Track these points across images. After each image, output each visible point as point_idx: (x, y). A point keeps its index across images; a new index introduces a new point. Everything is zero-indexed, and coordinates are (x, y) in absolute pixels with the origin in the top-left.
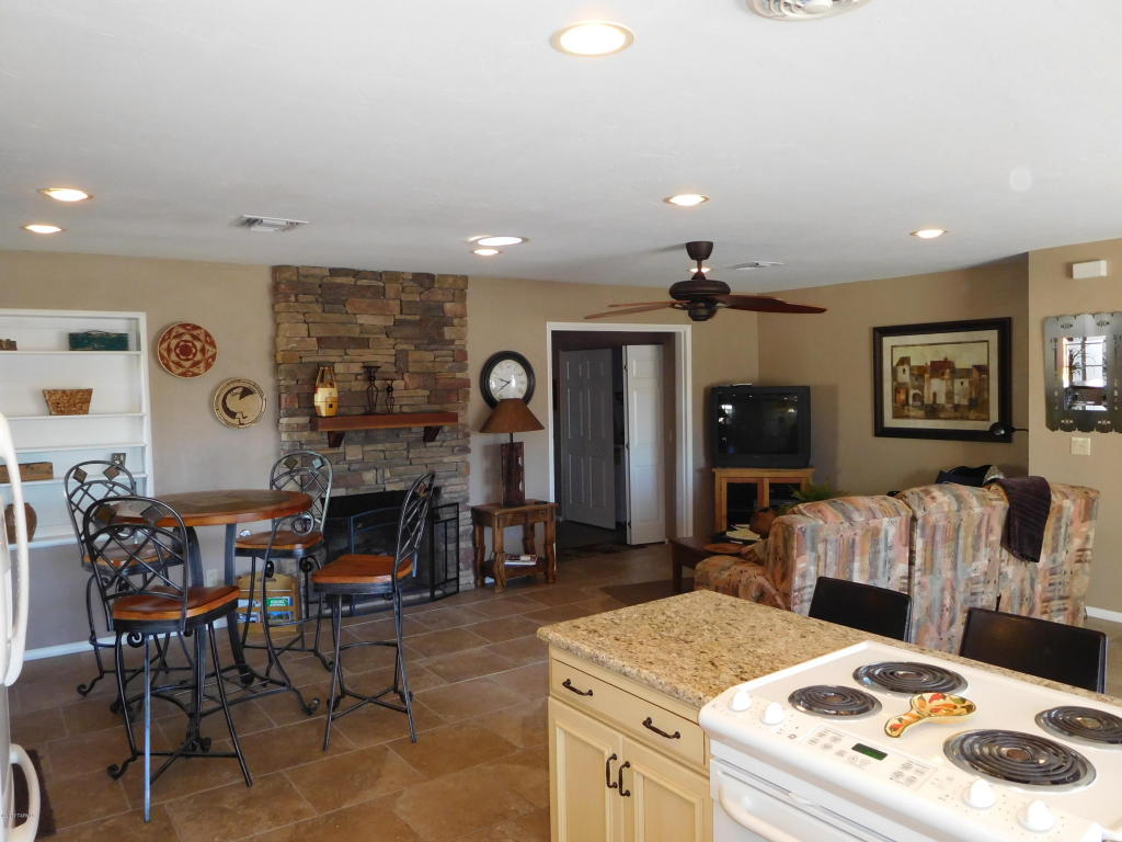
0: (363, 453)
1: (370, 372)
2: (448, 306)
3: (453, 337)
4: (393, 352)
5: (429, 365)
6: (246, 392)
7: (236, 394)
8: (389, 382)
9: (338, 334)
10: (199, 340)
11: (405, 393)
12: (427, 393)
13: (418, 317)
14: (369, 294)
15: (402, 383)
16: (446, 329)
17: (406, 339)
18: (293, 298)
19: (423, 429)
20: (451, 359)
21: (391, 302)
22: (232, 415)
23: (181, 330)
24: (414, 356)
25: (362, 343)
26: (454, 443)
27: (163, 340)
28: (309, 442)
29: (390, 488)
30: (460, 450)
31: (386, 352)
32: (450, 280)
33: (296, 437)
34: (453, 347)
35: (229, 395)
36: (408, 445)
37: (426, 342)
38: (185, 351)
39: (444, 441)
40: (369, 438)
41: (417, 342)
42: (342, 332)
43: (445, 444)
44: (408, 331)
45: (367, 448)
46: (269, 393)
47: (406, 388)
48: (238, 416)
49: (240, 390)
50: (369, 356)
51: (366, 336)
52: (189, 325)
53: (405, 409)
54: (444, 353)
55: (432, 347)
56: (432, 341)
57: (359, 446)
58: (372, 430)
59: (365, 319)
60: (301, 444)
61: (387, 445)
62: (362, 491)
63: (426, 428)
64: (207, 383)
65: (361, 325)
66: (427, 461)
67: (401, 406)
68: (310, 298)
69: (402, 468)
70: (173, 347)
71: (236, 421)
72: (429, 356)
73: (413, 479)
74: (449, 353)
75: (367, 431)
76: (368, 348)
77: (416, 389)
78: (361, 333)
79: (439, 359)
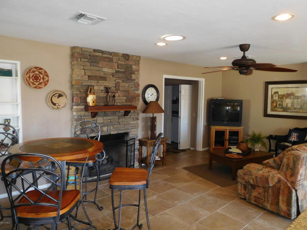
0: (103, 120)
1: (107, 90)
2: (134, 67)
3: (135, 78)
4: (115, 82)
5: (127, 88)
6: (60, 96)
7: (56, 96)
8: (114, 94)
9: (96, 75)
10: (42, 74)
11: (118, 98)
12: (126, 98)
13: (123, 70)
14: (107, 60)
15: (118, 94)
16: (133, 75)
17: (119, 78)
18: (79, 60)
19: (124, 112)
20: (134, 86)
21: (114, 64)
22: (54, 104)
23: (35, 70)
24: (122, 84)
25: (104, 79)
26: (134, 117)
27: (27, 73)
28: (84, 116)
29: (112, 133)
30: (136, 119)
31: (112, 82)
32: (135, 57)
33: (79, 113)
34: (134, 82)
35: (53, 97)
36: (119, 117)
37: (126, 79)
38: (36, 78)
39: (131, 116)
40: (106, 115)
41: (123, 79)
42: (97, 74)
43: (131, 117)
44: (120, 75)
45: (105, 118)
46: (69, 96)
47: (119, 96)
48: (57, 105)
49: (58, 95)
50: (106, 84)
51: (105, 76)
52: (38, 67)
53: (118, 104)
54: (132, 84)
55: (128, 81)
56: (128, 79)
57: (102, 117)
58: (107, 112)
59: (105, 70)
60: (81, 116)
61: (112, 117)
63: (125, 111)
64: (45, 91)
65: (104, 72)
66: (125, 123)
67: (117, 103)
68: (86, 60)
69: (117, 125)
70: (31, 76)
71: (56, 107)
72: (127, 85)
73: (120, 130)
74: (134, 84)
75: (105, 112)
76: (106, 81)
77: (122, 96)
78: (104, 75)
79: (130, 86)
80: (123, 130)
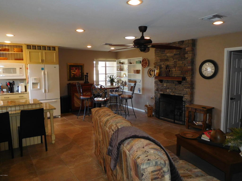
0: (167, 85)
1: (167, 67)
2: (187, 48)
5: (181, 65)
6: (153, 71)
9: (163, 59)
10: (147, 61)
12: (180, 72)
13: (178, 53)
15: (175, 69)
16: (186, 55)
17: (176, 58)
20: (186, 63)
24: (178, 62)
25: (167, 60)
26: (186, 86)
29: (171, 94)
30: (188, 88)
31: (172, 62)
34: (187, 60)
35: (151, 71)
36: (175, 85)
39: (183, 85)
40: (168, 82)
41: (179, 59)
43: (184, 86)
44: (177, 56)
47: (176, 70)
48: (152, 75)
53: (175, 76)
54: (185, 61)
55: (182, 60)
56: (182, 58)
57: (166, 83)
59: (168, 55)
61: (171, 84)
62: (166, 93)
65: (167, 56)
66: (179, 89)
68: (159, 51)
72: (181, 62)
73: (176, 93)
74: (187, 61)
75: (167, 80)
76: (169, 61)
77: (177, 71)
78: (167, 58)
79: (183, 63)
80: (178, 93)
